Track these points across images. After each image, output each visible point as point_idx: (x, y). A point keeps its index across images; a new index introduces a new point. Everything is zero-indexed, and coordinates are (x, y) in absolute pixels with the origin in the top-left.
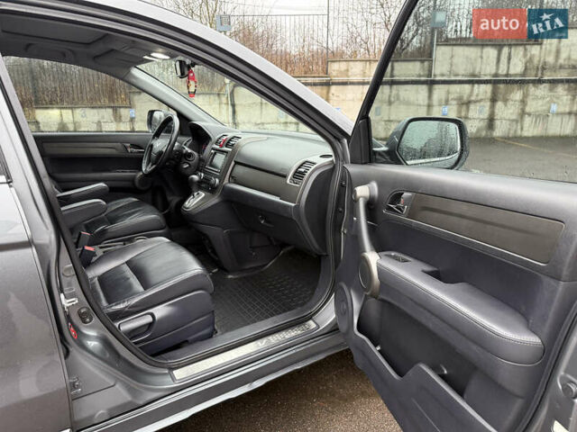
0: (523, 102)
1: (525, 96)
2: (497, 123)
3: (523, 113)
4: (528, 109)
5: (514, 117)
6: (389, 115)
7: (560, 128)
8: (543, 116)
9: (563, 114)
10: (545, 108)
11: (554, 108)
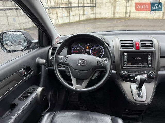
0: (57, 14)
1: (57, 12)
3: (57, 17)
4: (58, 16)
6: (19, 21)
7: (66, 20)
8: (62, 17)
9: (66, 16)
10: (62, 15)
11: (64, 15)
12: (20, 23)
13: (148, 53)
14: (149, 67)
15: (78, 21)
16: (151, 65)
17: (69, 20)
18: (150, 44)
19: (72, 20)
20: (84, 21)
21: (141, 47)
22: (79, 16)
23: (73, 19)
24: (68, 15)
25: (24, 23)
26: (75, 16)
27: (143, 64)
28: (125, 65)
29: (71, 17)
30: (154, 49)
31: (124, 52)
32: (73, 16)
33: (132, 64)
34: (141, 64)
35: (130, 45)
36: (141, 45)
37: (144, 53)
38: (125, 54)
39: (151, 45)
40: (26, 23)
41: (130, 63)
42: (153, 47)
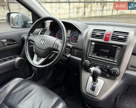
1: (92, 6)
2: (86, 13)
3: (91, 11)
4: (92, 10)
5: (89, 12)
6: (59, 12)
7: (99, 14)
8: (96, 11)
9: (99, 10)
10: (96, 9)
11: (98, 9)
12: (60, 14)
13: (117, 46)
14: (114, 62)
15: (111, 16)
16: (117, 60)
17: (102, 14)
18: (123, 37)
19: (104, 14)
20: (116, 16)
21: (112, 38)
22: (112, 11)
23: (106, 13)
24: (102, 9)
25: (62, 14)
26: (108, 11)
27: (109, 58)
28: (90, 55)
29: (104, 12)
30: (126, 43)
31: (92, 41)
32: (107, 10)
33: (97, 55)
34: (106, 57)
35: (101, 35)
36: (112, 36)
37: (113, 46)
38: (93, 43)
39: (125, 38)
40: (64, 14)
41: (96, 54)
42: (125, 40)
